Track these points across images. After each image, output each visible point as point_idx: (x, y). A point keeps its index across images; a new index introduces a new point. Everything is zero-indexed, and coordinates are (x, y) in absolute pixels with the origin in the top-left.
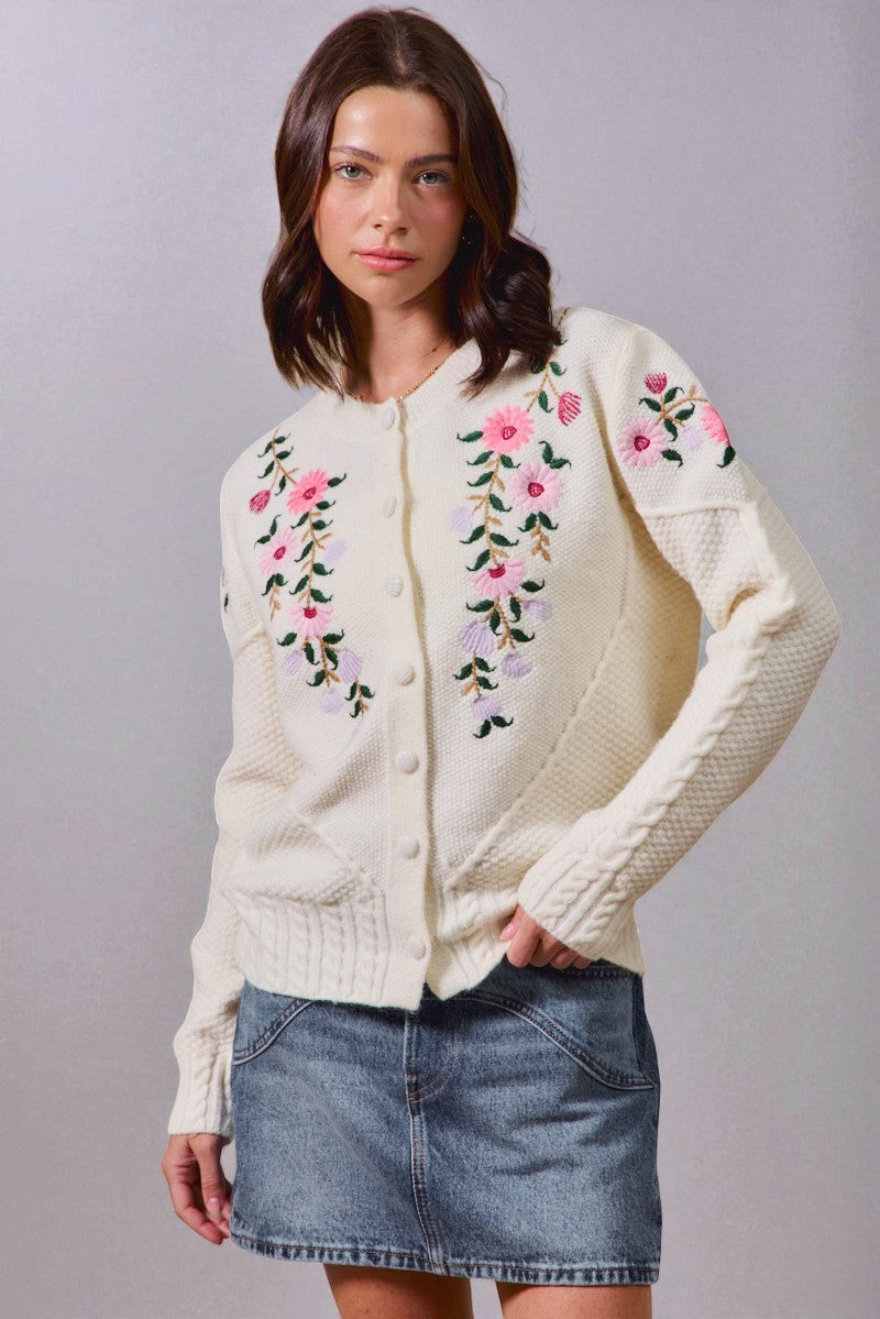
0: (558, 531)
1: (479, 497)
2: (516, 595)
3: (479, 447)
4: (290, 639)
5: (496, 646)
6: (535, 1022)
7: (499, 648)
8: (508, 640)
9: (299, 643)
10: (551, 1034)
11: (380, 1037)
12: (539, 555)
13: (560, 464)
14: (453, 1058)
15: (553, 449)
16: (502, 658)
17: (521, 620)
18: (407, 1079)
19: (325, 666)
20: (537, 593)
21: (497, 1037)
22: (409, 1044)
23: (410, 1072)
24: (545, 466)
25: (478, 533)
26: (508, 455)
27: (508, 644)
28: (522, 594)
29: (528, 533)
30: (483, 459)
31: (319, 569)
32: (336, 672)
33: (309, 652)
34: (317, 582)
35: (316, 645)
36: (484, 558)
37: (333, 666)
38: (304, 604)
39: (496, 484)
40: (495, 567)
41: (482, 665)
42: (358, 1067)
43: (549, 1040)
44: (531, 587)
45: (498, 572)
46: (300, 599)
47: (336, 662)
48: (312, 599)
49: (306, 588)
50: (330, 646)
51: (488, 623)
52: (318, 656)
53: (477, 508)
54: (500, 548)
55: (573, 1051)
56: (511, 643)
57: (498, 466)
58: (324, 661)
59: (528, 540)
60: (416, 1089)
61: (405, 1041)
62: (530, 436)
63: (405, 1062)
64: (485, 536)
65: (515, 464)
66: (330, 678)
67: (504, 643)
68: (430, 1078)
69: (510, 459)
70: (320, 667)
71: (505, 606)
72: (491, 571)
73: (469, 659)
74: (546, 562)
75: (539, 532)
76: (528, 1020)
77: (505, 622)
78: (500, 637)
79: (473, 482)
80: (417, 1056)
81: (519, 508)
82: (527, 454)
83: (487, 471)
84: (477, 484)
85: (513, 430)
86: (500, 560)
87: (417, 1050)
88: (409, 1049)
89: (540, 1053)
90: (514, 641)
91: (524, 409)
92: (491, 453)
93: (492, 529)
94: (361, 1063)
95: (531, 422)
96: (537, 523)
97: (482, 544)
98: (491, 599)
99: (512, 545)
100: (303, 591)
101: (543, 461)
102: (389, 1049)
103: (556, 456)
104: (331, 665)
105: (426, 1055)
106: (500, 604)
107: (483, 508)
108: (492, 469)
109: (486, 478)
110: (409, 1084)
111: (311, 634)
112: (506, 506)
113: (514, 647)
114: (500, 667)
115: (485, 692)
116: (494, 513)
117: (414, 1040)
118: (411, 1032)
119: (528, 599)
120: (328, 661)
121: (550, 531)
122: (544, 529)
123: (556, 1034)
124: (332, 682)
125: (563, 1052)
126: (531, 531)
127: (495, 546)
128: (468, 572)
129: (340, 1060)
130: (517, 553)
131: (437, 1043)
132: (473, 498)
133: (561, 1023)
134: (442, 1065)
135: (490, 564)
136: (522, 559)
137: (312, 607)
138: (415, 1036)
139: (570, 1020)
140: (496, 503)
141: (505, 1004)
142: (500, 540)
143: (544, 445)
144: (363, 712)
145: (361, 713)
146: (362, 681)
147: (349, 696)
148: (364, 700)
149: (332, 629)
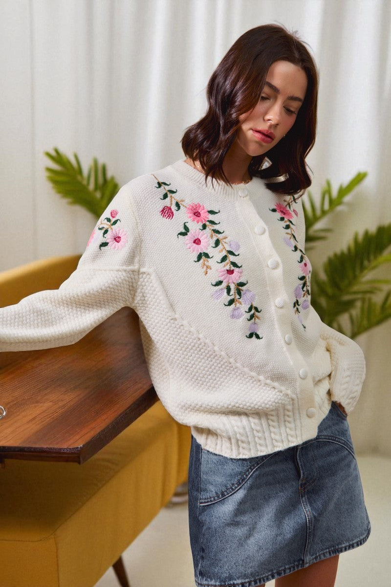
1: (289, 234)
4: (219, 283)
7: (303, 297)
8: (306, 294)
9: (224, 285)
16: (303, 301)
18: (300, 483)
19: (235, 297)
25: (296, 248)
26: (290, 220)
27: (306, 296)
31: (231, 253)
32: (240, 300)
33: (229, 289)
34: (231, 258)
35: (233, 287)
36: (302, 258)
38: (228, 268)
39: (292, 230)
41: (298, 303)
45: (306, 264)
46: (225, 266)
47: (240, 295)
48: (232, 266)
49: (227, 261)
50: (240, 288)
51: (302, 286)
52: (232, 292)
53: (290, 238)
58: (235, 294)
60: (304, 486)
61: (300, 466)
63: (302, 475)
64: (298, 250)
65: (294, 224)
66: (236, 302)
68: (311, 479)
69: (292, 222)
70: (232, 297)
71: (307, 278)
72: (304, 264)
73: (295, 299)
77: (306, 286)
78: (304, 292)
84: (286, 228)
85: (284, 212)
87: (305, 469)
88: (302, 469)
92: (284, 217)
97: (299, 253)
98: (305, 276)
100: (225, 262)
104: (238, 297)
105: (308, 470)
108: (288, 223)
110: (301, 485)
111: (231, 282)
114: (301, 305)
117: (303, 465)
118: (301, 462)
120: (237, 295)
124: (238, 304)
128: (298, 263)
131: (309, 464)
132: (287, 233)
134: (315, 472)
135: (304, 261)
137: (232, 269)
138: (303, 463)
144: (255, 319)
145: (253, 319)
146: (254, 305)
147: (247, 311)
148: (257, 313)
149: (242, 280)
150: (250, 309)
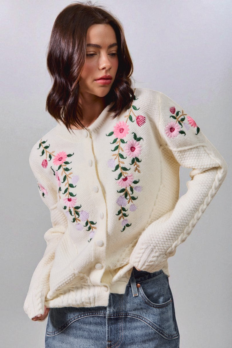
0: (142, 162)
1: (115, 155)
2: (132, 186)
3: (113, 137)
4: (65, 208)
5: (127, 203)
6: (147, 323)
7: (128, 203)
8: (130, 200)
9: (67, 209)
10: (153, 327)
11: (98, 330)
12: (137, 171)
13: (139, 139)
14: (122, 336)
15: (137, 135)
16: (130, 206)
17: (134, 193)
18: (107, 343)
19: (75, 216)
20: (137, 184)
21: (136, 328)
22: (108, 332)
23: (108, 341)
24: (135, 141)
25: (117, 167)
26: (123, 139)
27: (131, 202)
28: (133, 185)
29: (133, 165)
30: (115, 141)
31: (71, 186)
32: (79, 218)
33: (71, 212)
34: (71, 190)
35: (72, 210)
36: (120, 175)
37: (78, 216)
38: (67, 197)
39: (120, 150)
40: (124, 178)
41: (124, 209)
42: (91, 340)
43: (152, 329)
44: (135, 182)
45: (125, 179)
47: (79, 215)
48: (69, 195)
49: (67, 192)
50: (77, 210)
51: (124, 196)
52: (73, 213)
53: (116, 158)
54: (125, 171)
55: (159, 332)
56: (132, 201)
57: (120, 143)
58: (75, 215)
59: (133, 167)
60: (110, 346)
61: (107, 331)
62: (129, 131)
63: (107, 338)
64: (119, 168)
65: (125, 142)
66: (77, 220)
67: (129, 201)
68: (115, 343)
69: (123, 140)
70: (74, 217)
71: (128, 189)
72: (123, 179)
73: (120, 208)
74: (139, 173)
75: (136, 164)
76: (145, 323)
77: (129, 195)
78: (128, 200)
79: (113, 150)
80: (111, 336)
81: (129, 157)
82: (128, 138)
83: (117, 145)
84: (115, 150)
85: (123, 129)
86: (126, 175)
87: (111, 334)
88: (108, 334)
89: (150, 334)
90: (132, 200)
91: (125, 121)
92: (117, 139)
93: (122, 165)
94: (92, 339)
95: (128, 126)
96: (135, 161)
97: (119, 171)
98: (124, 188)
99: (129, 170)
100: (67, 193)
101: (134, 139)
102: (101, 334)
103: (138, 137)
104: (77, 216)
105: (113, 336)
106: (127, 189)
107: (117, 158)
108: (118, 144)
109: (117, 148)
110: (108, 345)
111: (71, 206)
112: (125, 157)
113: (132, 202)
114: (129, 209)
115: (125, 218)
116: (121, 160)
117: (110, 331)
118: (108, 328)
119: (135, 186)
120: (76, 215)
121: (139, 163)
122: (137, 163)
123: (154, 327)
124: (78, 221)
125: (156, 332)
126: (134, 164)
127: (123, 171)
128: (116, 180)
129: (85, 338)
130: (130, 172)
131: (117, 331)
132: (114, 155)
133: (155, 323)
134: (119, 339)
135: (123, 177)
136: (132, 174)
137: (70, 198)
138: (110, 329)
139: (158, 322)
140: (122, 156)
141: (137, 317)
142: (125, 169)
143: (134, 134)
144: (92, 229)
145: (91, 229)
146: (90, 220)
147: (85, 225)
148: (92, 225)
149: (77, 205)
150: (87, 224)
